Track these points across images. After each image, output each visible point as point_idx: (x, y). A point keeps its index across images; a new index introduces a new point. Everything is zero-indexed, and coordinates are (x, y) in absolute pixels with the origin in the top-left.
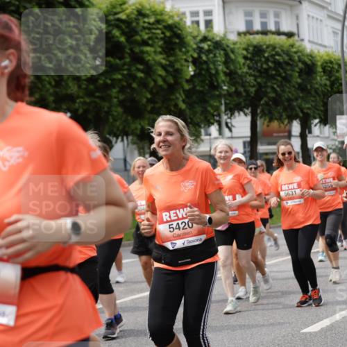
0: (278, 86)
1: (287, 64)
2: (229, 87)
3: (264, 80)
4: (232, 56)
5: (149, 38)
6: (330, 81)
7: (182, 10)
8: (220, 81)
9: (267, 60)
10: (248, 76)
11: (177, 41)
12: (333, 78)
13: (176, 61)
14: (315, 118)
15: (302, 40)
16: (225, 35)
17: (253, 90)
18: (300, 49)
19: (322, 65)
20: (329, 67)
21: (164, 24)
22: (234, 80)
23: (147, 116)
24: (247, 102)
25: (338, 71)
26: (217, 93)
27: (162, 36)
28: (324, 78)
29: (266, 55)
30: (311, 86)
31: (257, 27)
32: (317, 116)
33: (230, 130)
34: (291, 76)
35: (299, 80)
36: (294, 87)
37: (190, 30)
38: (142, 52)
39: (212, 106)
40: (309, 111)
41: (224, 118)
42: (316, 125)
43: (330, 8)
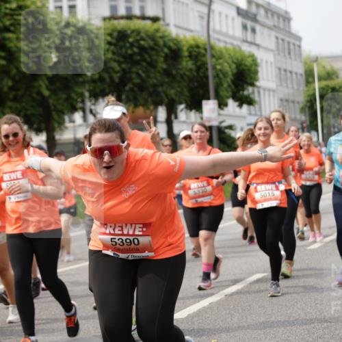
0: (144, 72)
1: (153, 49)
3: (129, 65)
5: (11, 25)
6: (196, 65)
9: (132, 45)
10: (112, 62)
14: (181, 103)
15: (168, 25)
16: (89, 19)
17: (116, 77)
18: (166, 34)
19: (188, 49)
20: (195, 51)
21: (27, 10)
23: (9, 104)
24: (112, 88)
25: (204, 56)
26: (81, 79)
28: (190, 62)
29: (131, 40)
30: (176, 72)
31: (122, 11)
32: (184, 102)
33: (95, 116)
34: (156, 61)
35: (164, 66)
36: (159, 72)
38: (4, 39)
39: (76, 93)
40: (174, 97)
41: (88, 104)
42: (182, 111)
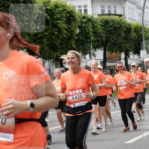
0: (115, 38)
1: (119, 28)
2: (94, 38)
3: (109, 35)
4: (96, 25)
5: (60, 17)
6: (138, 35)
7: (74, 5)
8: (90, 35)
9: (111, 26)
10: (102, 34)
11: (72, 18)
12: (139, 34)
13: (72, 27)
14: (131, 51)
15: (126, 18)
16: (92, 16)
17: (104, 39)
18: (125, 22)
19: (134, 28)
20: (137, 29)
21: (67, 11)
22: (96, 35)
23: (59, 50)
24: (102, 44)
25: (141, 31)
26: (89, 41)
27: (66, 16)
28: (135, 34)
29: (110, 24)
30: (129, 38)
31: (106, 12)
33: (95, 56)
34: (121, 33)
35: (124, 35)
36: (122, 38)
37: (77, 14)
38: (57, 23)
39: (87, 46)
40: (128, 48)
41: (92, 51)
42: (131, 54)
43: (137, 4)
